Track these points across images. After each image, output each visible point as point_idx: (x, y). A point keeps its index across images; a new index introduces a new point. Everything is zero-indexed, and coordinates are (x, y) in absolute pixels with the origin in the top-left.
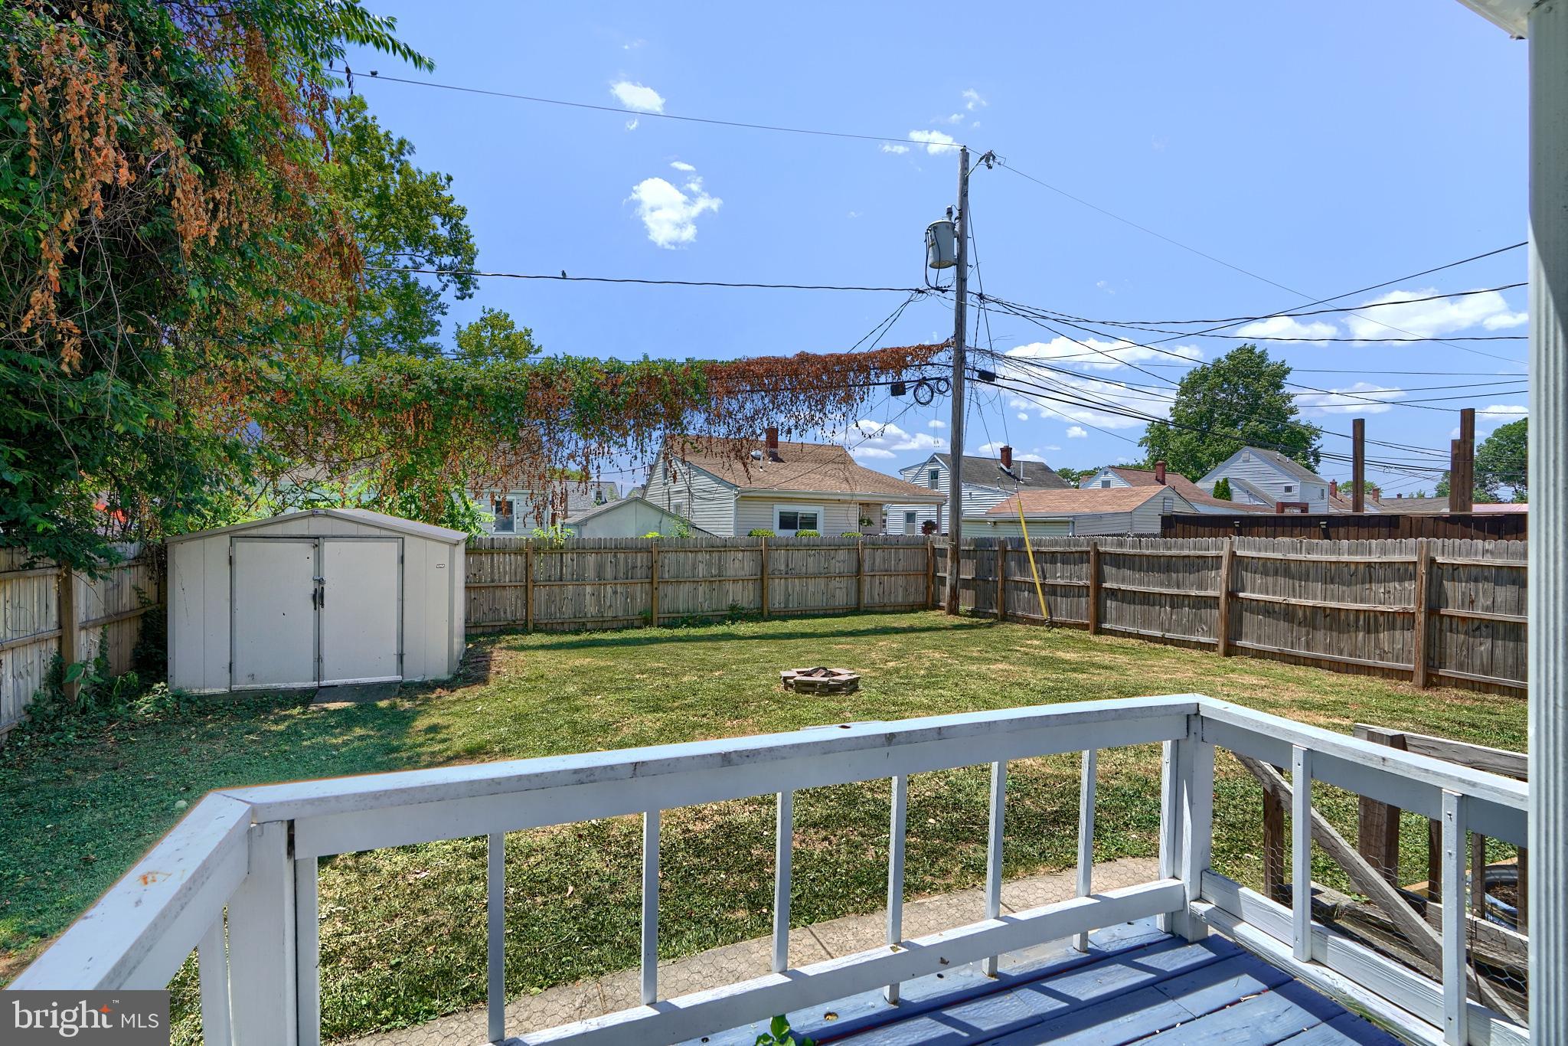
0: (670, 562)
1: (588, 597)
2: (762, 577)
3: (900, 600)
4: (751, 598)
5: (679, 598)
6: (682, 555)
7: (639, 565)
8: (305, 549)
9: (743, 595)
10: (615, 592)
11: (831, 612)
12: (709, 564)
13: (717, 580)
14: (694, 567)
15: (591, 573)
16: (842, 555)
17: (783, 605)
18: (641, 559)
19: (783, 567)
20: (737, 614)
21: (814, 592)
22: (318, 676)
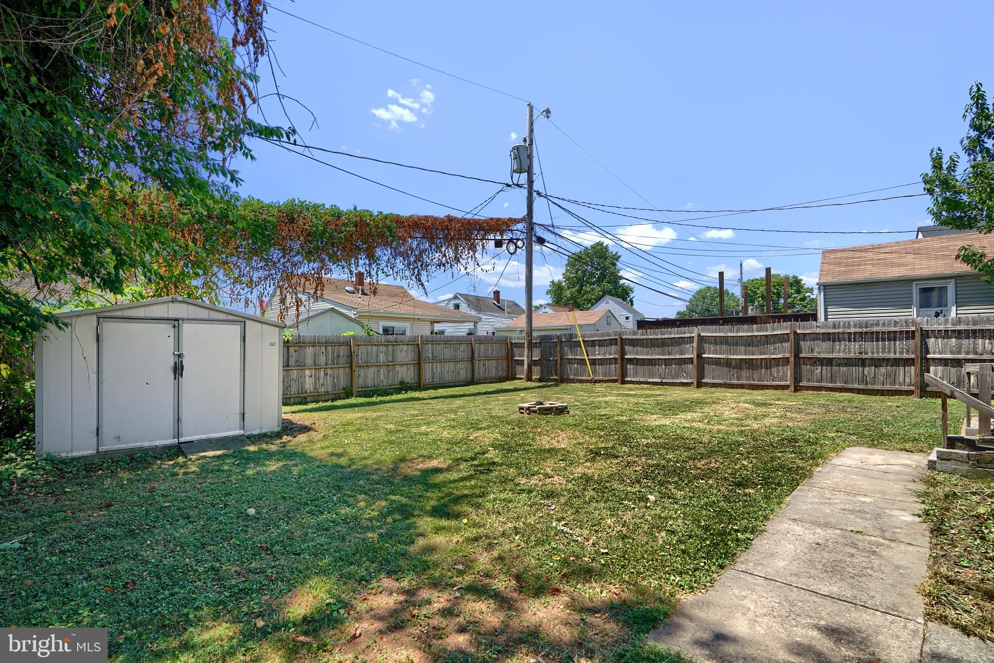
0: (362, 354)
1: (307, 378)
2: (419, 363)
3: (494, 375)
4: (413, 376)
5: (368, 377)
6: (370, 347)
7: (342, 355)
8: (167, 329)
9: (407, 374)
10: (326, 374)
11: (458, 384)
12: (386, 354)
13: (391, 365)
14: (377, 356)
15: (309, 361)
16: (463, 347)
17: (431, 380)
18: (343, 350)
19: (430, 356)
20: (403, 387)
21: (448, 371)
22: (178, 435)
